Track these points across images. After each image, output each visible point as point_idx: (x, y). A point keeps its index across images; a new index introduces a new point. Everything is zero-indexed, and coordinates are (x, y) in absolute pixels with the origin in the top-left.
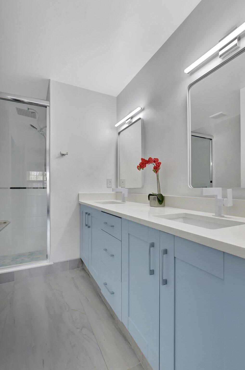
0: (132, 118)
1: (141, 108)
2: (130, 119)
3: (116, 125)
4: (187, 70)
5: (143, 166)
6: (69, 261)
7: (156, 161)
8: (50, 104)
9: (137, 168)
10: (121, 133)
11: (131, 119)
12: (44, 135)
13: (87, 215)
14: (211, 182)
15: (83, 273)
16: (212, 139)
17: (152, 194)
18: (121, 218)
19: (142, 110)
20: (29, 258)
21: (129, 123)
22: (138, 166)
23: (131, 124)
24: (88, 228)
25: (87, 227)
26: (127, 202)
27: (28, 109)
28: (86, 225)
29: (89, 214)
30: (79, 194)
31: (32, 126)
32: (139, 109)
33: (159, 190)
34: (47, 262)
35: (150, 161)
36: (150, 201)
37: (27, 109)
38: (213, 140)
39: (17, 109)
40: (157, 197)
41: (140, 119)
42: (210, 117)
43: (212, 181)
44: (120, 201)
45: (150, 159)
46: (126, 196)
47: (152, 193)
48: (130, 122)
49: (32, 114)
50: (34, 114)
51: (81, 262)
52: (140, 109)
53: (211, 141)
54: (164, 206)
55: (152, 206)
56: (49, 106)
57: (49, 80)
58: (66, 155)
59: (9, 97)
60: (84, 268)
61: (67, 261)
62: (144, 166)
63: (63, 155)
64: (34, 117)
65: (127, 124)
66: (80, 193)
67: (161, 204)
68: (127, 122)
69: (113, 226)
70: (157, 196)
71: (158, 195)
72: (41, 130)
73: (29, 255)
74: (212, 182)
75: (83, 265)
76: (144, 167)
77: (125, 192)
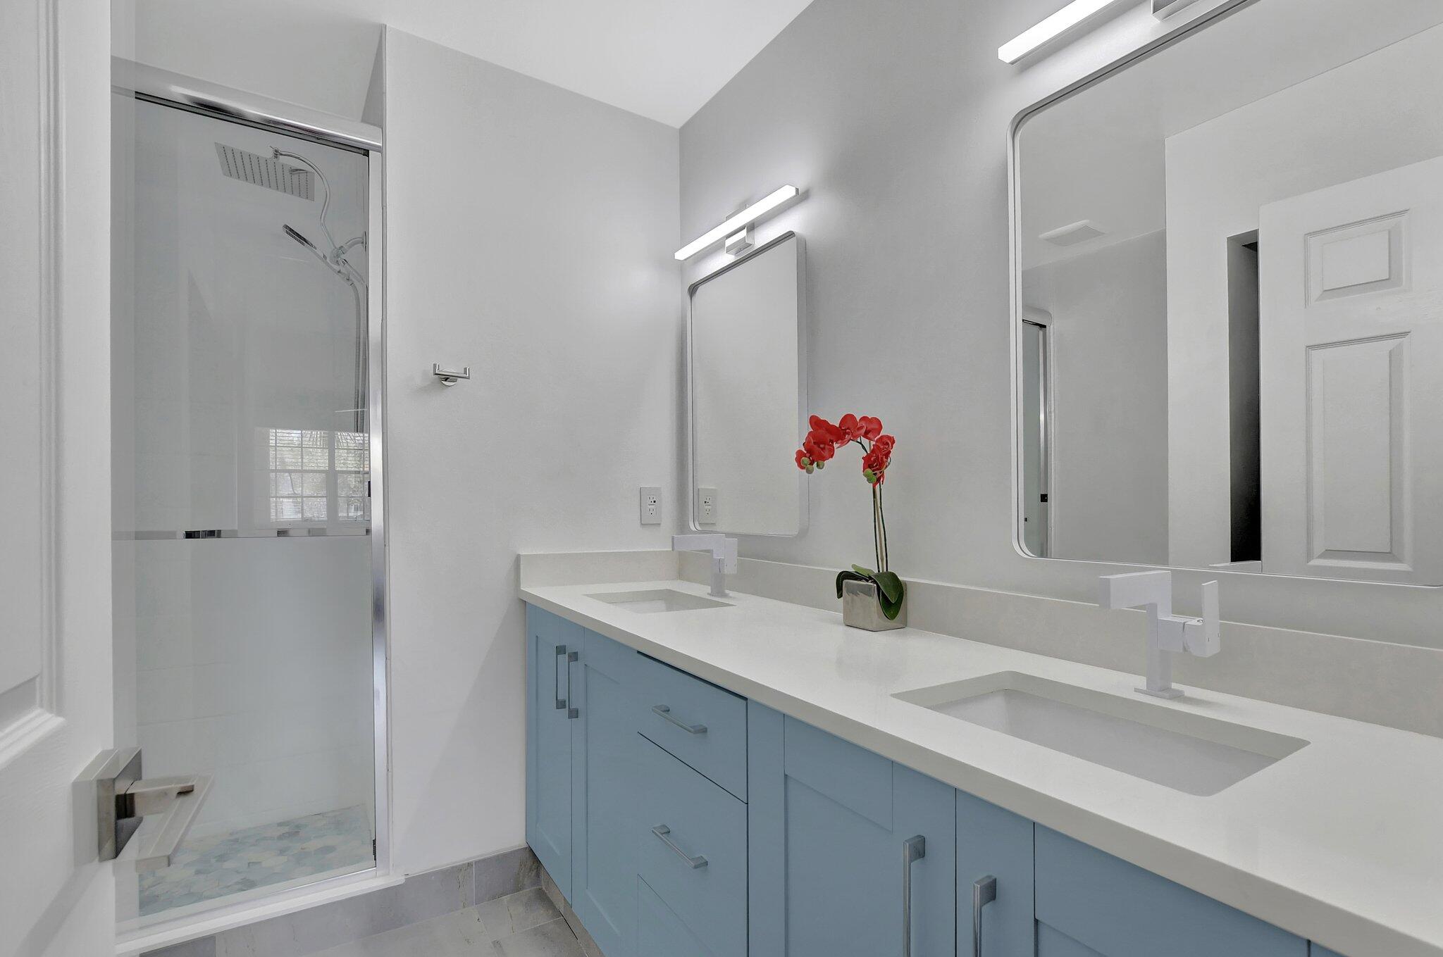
0: (752, 227)
1: (797, 190)
2: (743, 233)
3: (681, 255)
4: (1010, 51)
5: (820, 453)
6: (476, 862)
7: (871, 427)
8: (384, 141)
9: (798, 460)
10: (701, 289)
11: (748, 232)
12: (356, 282)
13: (563, 659)
14: (1044, 498)
15: (541, 917)
16: (1045, 326)
17: (852, 570)
18: (746, 699)
19: (802, 197)
20: (282, 852)
21: (740, 250)
22: (800, 454)
23: (747, 256)
24: (570, 716)
25: (566, 711)
26: (731, 594)
27: (277, 153)
28: (561, 705)
29: (574, 657)
30: (518, 558)
31: (291, 232)
32: (787, 192)
33: (882, 552)
34: (376, 877)
35: (847, 429)
36: (846, 603)
37: (270, 154)
38: (1051, 329)
39: (224, 151)
40: (878, 586)
41: (790, 235)
42: (1041, 236)
43: (1046, 495)
44: (702, 591)
45: (848, 419)
46: (730, 569)
47: (854, 566)
48: (743, 245)
49: (295, 177)
50: (303, 176)
51: (529, 863)
52: (794, 193)
53: (1041, 333)
54: (904, 624)
55: (853, 624)
56: (379, 150)
57: (382, 30)
58: (459, 379)
59: (179, 92)
60: (544, 891)
61: (469, 865)
62: (826, 454)
63: (446, 380)
64: (305, 191)
65: (728, 250)
66: (522, 552)
67: (892, 617)
68: (729, 242)
69: (704, 731)
70: (875, 582)
71: (879, 575)
72: (338, 256)
73: (281, 838)
74: (1046, 501)
75: (538, 875)
76: (824, 459)
77: (726, 552)
